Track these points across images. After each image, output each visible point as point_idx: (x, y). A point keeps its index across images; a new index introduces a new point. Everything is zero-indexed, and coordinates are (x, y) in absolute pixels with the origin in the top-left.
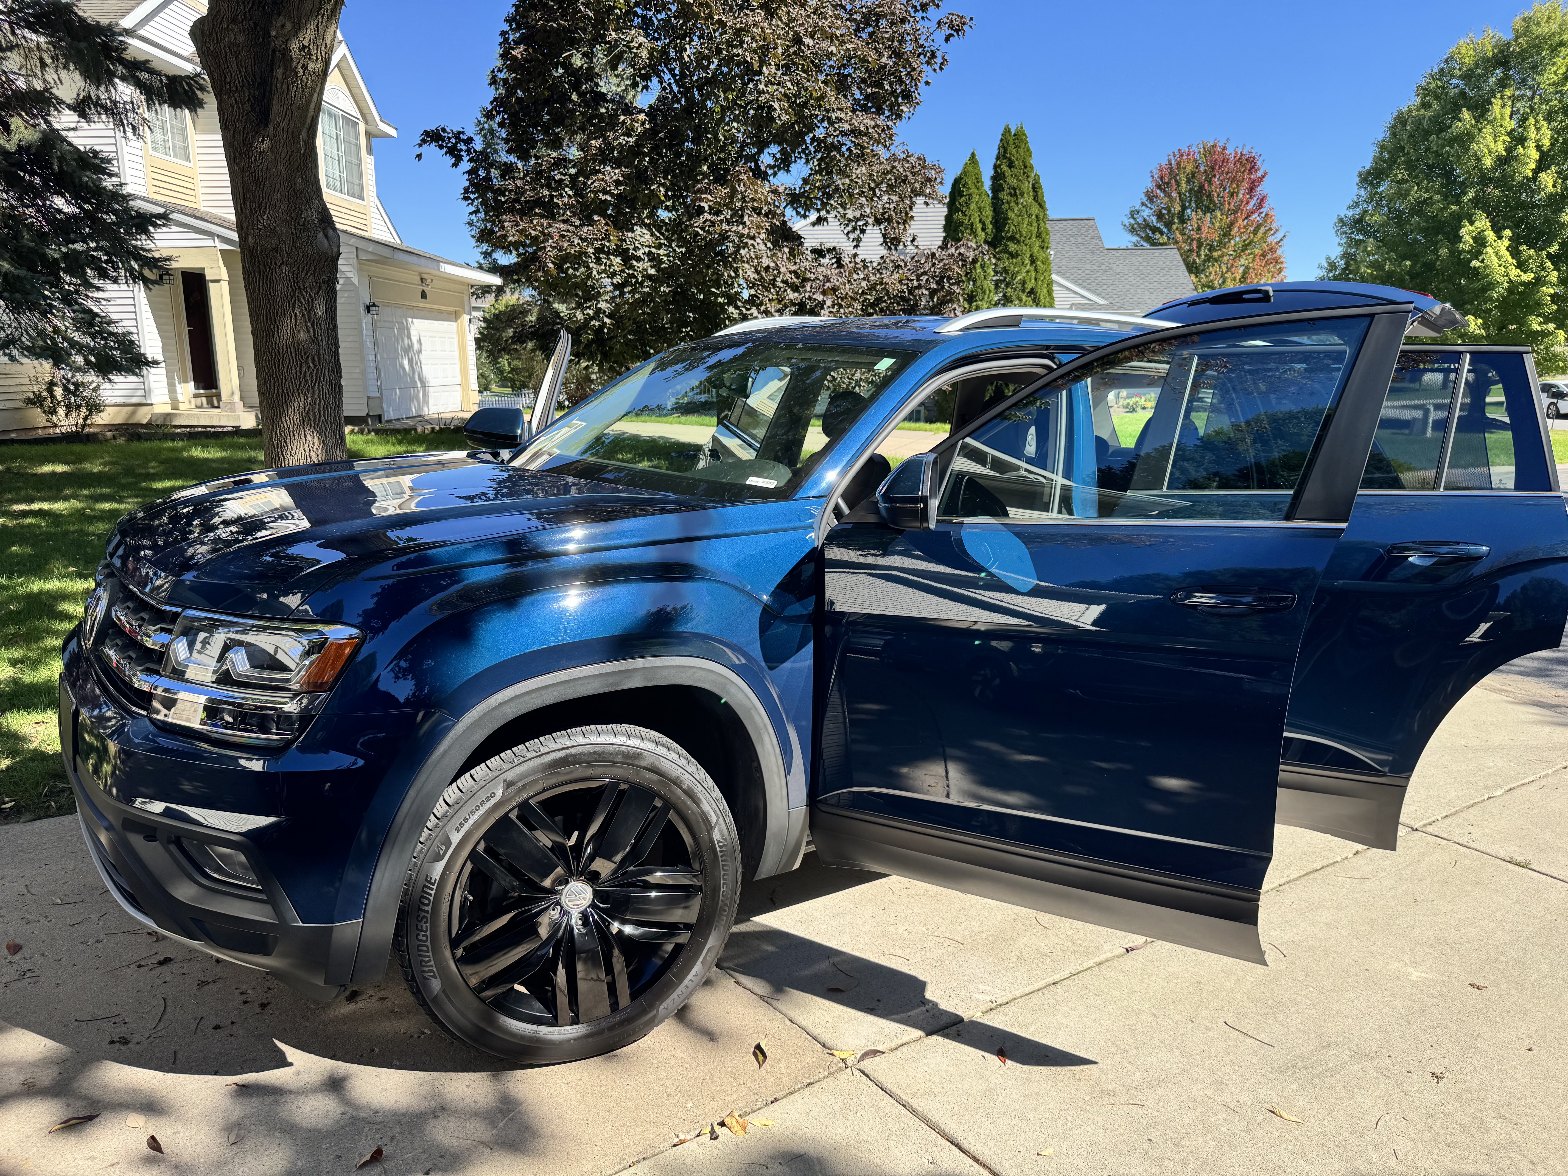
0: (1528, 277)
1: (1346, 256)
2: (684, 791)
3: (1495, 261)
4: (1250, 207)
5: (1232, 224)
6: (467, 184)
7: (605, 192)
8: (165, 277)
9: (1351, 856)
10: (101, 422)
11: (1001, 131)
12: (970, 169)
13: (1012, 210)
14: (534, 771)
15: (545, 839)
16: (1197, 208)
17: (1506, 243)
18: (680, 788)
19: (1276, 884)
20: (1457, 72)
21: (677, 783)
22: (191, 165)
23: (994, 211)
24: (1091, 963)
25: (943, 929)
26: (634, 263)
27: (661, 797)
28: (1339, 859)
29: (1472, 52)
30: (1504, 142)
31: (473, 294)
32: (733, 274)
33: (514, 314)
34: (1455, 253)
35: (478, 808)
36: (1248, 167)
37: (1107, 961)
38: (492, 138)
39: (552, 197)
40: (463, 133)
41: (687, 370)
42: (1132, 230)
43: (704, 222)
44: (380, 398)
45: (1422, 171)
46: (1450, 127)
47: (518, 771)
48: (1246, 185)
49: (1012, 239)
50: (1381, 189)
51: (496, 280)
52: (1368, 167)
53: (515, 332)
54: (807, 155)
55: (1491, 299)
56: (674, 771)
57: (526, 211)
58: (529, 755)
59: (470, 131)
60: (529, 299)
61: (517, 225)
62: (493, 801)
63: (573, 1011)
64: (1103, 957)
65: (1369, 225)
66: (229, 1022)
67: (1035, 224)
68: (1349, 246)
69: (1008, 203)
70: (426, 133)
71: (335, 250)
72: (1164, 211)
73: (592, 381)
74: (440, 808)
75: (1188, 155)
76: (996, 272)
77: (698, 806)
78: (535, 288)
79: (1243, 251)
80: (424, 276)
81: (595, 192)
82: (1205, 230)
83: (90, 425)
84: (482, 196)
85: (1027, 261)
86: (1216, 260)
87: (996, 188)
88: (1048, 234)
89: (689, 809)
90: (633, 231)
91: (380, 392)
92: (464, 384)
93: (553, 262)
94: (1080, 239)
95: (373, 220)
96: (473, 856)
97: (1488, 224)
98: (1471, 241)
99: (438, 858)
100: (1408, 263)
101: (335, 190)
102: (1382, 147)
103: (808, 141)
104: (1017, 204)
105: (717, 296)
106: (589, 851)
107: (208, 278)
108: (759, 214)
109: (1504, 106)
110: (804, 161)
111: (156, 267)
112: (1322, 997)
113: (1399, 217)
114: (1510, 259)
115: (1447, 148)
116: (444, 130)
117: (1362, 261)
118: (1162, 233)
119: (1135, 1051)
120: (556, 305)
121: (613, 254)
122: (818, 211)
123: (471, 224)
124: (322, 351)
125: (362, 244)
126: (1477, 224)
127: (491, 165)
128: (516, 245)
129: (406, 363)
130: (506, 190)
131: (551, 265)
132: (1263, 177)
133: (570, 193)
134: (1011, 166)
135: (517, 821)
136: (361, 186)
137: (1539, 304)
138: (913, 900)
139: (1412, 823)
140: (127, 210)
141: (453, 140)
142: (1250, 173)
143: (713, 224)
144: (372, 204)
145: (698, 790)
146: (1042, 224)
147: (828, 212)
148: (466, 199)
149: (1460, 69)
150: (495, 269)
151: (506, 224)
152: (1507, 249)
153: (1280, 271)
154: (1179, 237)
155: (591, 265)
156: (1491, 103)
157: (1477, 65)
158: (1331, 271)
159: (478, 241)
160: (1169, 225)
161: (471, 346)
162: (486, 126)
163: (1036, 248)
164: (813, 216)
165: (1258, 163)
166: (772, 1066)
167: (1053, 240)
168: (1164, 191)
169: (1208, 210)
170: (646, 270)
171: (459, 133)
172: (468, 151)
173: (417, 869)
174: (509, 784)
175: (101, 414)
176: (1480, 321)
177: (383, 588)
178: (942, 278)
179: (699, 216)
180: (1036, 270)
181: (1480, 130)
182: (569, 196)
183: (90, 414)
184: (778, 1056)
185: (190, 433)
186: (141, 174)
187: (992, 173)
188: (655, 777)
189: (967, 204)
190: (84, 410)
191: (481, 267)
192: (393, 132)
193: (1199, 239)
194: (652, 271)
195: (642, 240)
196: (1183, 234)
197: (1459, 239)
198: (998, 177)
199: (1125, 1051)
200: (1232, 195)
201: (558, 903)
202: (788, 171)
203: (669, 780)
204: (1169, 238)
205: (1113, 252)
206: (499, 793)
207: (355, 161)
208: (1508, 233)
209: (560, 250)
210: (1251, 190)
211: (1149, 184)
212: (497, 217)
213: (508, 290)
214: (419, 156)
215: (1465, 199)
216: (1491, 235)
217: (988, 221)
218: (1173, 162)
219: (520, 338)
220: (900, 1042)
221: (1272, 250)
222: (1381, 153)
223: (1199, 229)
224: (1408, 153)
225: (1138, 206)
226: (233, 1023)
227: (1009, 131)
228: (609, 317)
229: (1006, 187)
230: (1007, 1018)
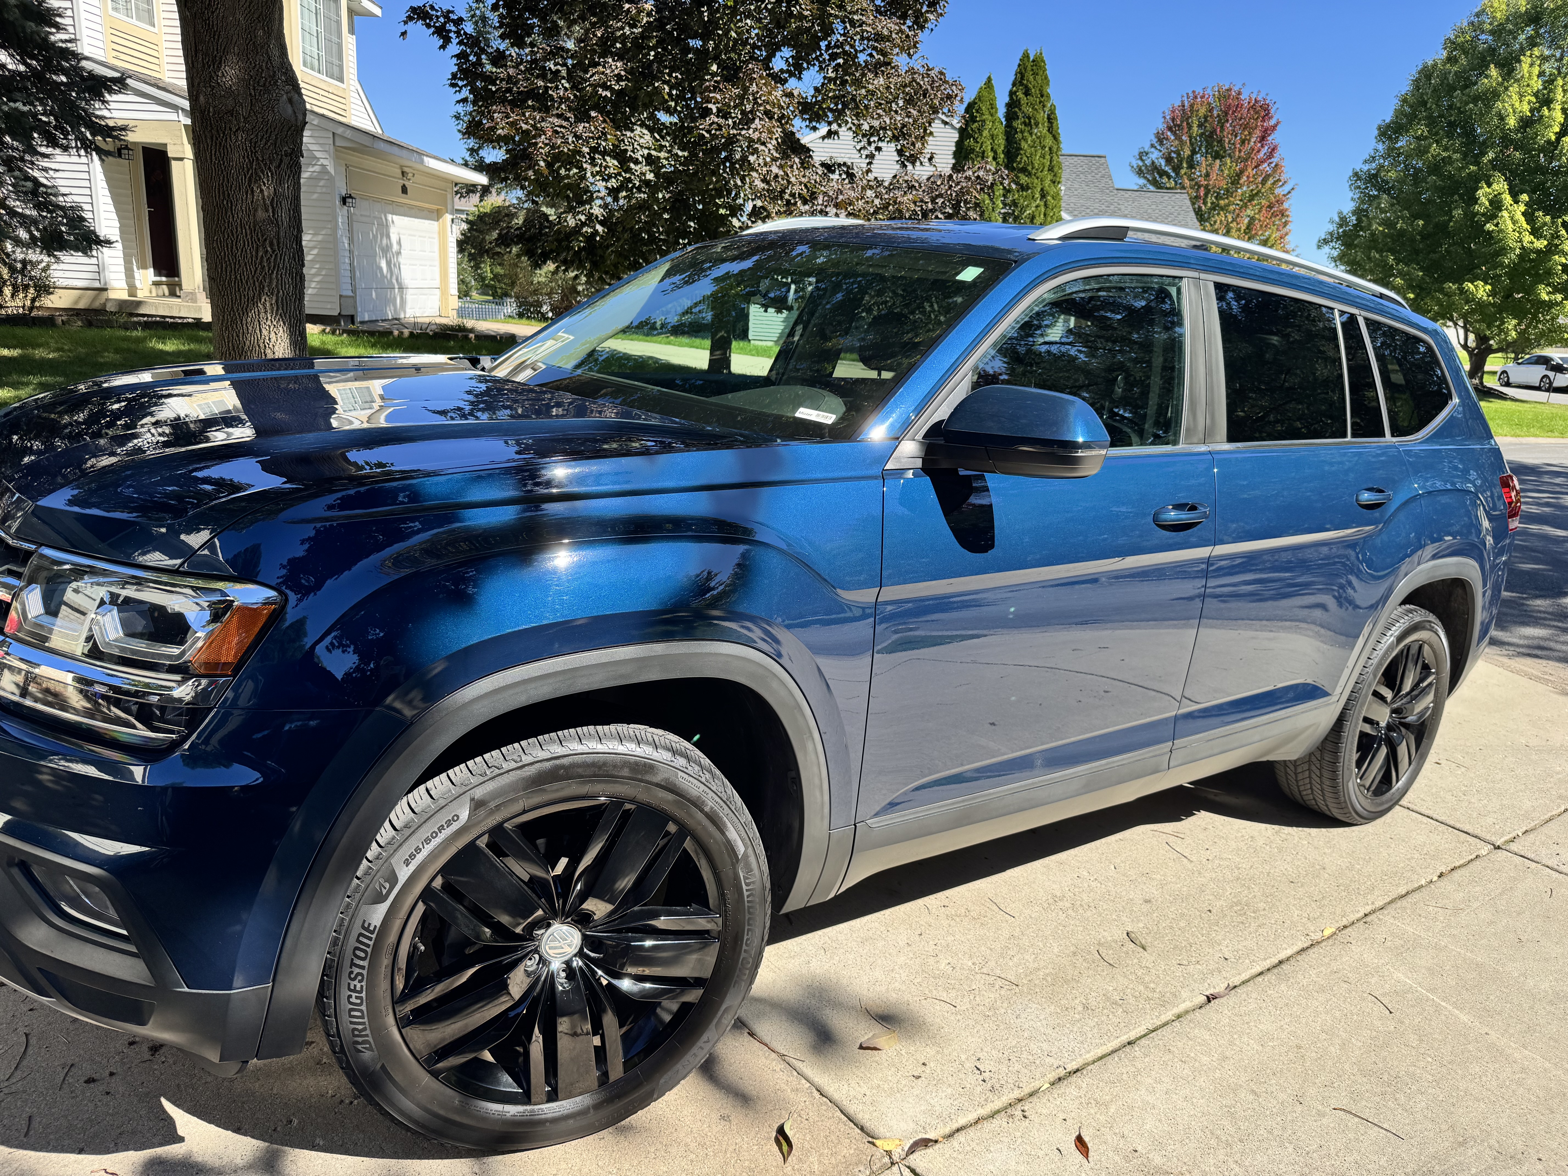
0: (1541, 244)
1: (1358, 212)
2: (707, 815)
3: (1510, 226)
4: (1261, 155)
5: (1242, 172)
6: (455, 69)
7: (605, 87)
8: (124, 152)
9: (1435, 878)
10: (50, 305)
11: (1020, 56)
12: (985, 94)
13: (1026, 140)
14: (513, 787)
15: (522, 870)
16: (1207, 152)
17: (1522, 208)
18: (702, 811)
19: (1361, 914)
20: (1487, 27)
21: (697, 804)
22: (155, 30)
23: (1007, 140)
24: (1169, 1015)
25: (992, 964)
26: (632, 165)
27: (676, 821)
28: (1423, 882)
29: (1504, 7)
30: (1529, 102)
31: (457, 193)
32: (739, 183)
33: (500, 215)
34: (1470, 216)
35: (434, 835)
36: (1263, 113)
37: (1187, 1012)
38: (484, 26)
39: (546, 88)
40: (452, 12)
41: (686, 283)
42: (1140, 172)
43: (710, 125)
44: (354, 298)
45: (1442, 128)
46: (1476, 83)
47: (490, 786)
48: (1258, 133)
49: (1024, 170)
50: (1400, 144)
51: (482, 179)
52: (1388, 121)
53: (499, 235)
54: (820, 62)
55: (1501, 265)
56: (693, 787)
57: (518, 102)
58: (506, 766)
59: (461, 12)
60: (515, 201)
61: (508, 117)
62: (455, 826)
63: (549, 1085)
64: (1182, 1007)
65: (1383, 181)
66: (107, 1072)
67: (1048, 157)
68: (1363, 202)
69: (1022, 132)
70: (413, 9)
71: (300, 117)
72: (1173, 155)
73: (578, 293)
74: (385, 834)
75: (1202, 97)
76: (1005, 205)
77: (723, 833)
78: (523, 188)
79: (1250, 201)
80: (406, 169)
81: (594, 86)
82: (1213, 176)
83: (40, 308)
84: (471, 84)
85: (1037, 195)
86: (1222, 209)
87: (1011, 116)
88: (1060, 168)
89: (711, 836)
90: (632, 131)
91: (354, 291)
92: (443, 289)
93: (544, 160)
94: (1089, 177)
95: (353, 106)
96: (427, 894)
97: (1506, 187)
98: (1487, 203)
99: (379, 898)
100: (1421, 222)
101: (312, 69)
102: (1405, 101)
103: (823, 48)
104: (1031, 134)
105: (719, 207)
106: (579, 887)
107: (170, 155)
108: (771, 118)
109: (1532, 65)
110: (817, 68)
111: (110, 136)
112: (1444, 1070)
113: (1415, 175)
114: (1525, 225)
115: (1471, 105)
116: (432, 8)
117: (1375, 218)
118: (1169, 177)
119: (1240, 1146)
120: (544, 209)
121: (609, 155)
122: (830, 123)
123: (457, 117)
124: (282, 234)
125: (340, 130)
126: (1495, 186)
127: (483, 51)
128: (506, 139)
129: (383, 264)
130: (497, 79)
131: (542, 164)
132: (1276, 125)
133: (567, 85)
134: (1027, 93)
135: (487, 851)
136: (341, 67)
137: (1549, 273)
138: (953, 923)
139: (1493, 839)
140: (78, 70)
141: (442, 20)
142: (1263, 121)
143: (720, 127)
144: (352, 88)
145: (724, 813)
146: (1055, 158)
147: (840, 126)
148: (453, 85)
149: (1490, 24)
150: (480, 167)
151: (496, 115)
152: (1523, 214)
153: (1286, 224)
154: (1187, 183)
155: (585, 166)
156: (1519, 61)
157: (1508, 19)
158: (1341, 226)
159: (464, 134)
160: (1177, 169)
161: (453, 248)
162: (478, 12)
163: (1047, 182)
164: (824, 130)
165: (1272, 111)
166: (800, 1160)
167: (1065, 175)
168: (1174, 134)
169: (1217, 156)
170: (644, 174)
171: (449, 12)
172: (458, 33)
173: (351, 911)
174: (477, 805)
175: (51, 297)
176: (1488, 287)
177: (318, 531)
178: (959, 202)
179: (704, 118)
180: (1046, 205)
181: (1506, 89)
182: (566, 89)
183: (39, 296)
184: (807, 1145)
185: (145, 322)
186: (99, 36)
187: (1007, 99)
188: (670, 797)
189: (980, 131)
190: (32, 290)
191: (466, 165)
192: (377, 11)
193: (1207, 185)
194: (650, 176)
195: (642, 141)
196: (1192, 180)
197: (1475, 201)
198: (1013, 105)
199: (1228, 1145)
200: (1243, 142)
201: (536, 951)
202: (800, 78)
203: (689, 800)
204: (1176, 182)
205: (1122, 193)
206: (464, 815)
207: (335, 39)
208: (1525, 197)
209: (553, 147)
210: (1263, 139)
211: (1161, 126)
212: (487, 107)
213: (493, 191)
214: (404, 34)
215: (1485, 160)
216: (1507, 199)
217: (1000, 151)
218: (1186, 104)
219: (505, 240)
220: (955, 1126)
221: (1280, 202)
222: (1402, 106)
223: (1207, 175)
224: (1430, 108)
225: (1147, 148)
226: (112, 1074)
227: (1028, 57)
228: (602, 223)
229: (1020, 115)
230: (1082, 1093)
